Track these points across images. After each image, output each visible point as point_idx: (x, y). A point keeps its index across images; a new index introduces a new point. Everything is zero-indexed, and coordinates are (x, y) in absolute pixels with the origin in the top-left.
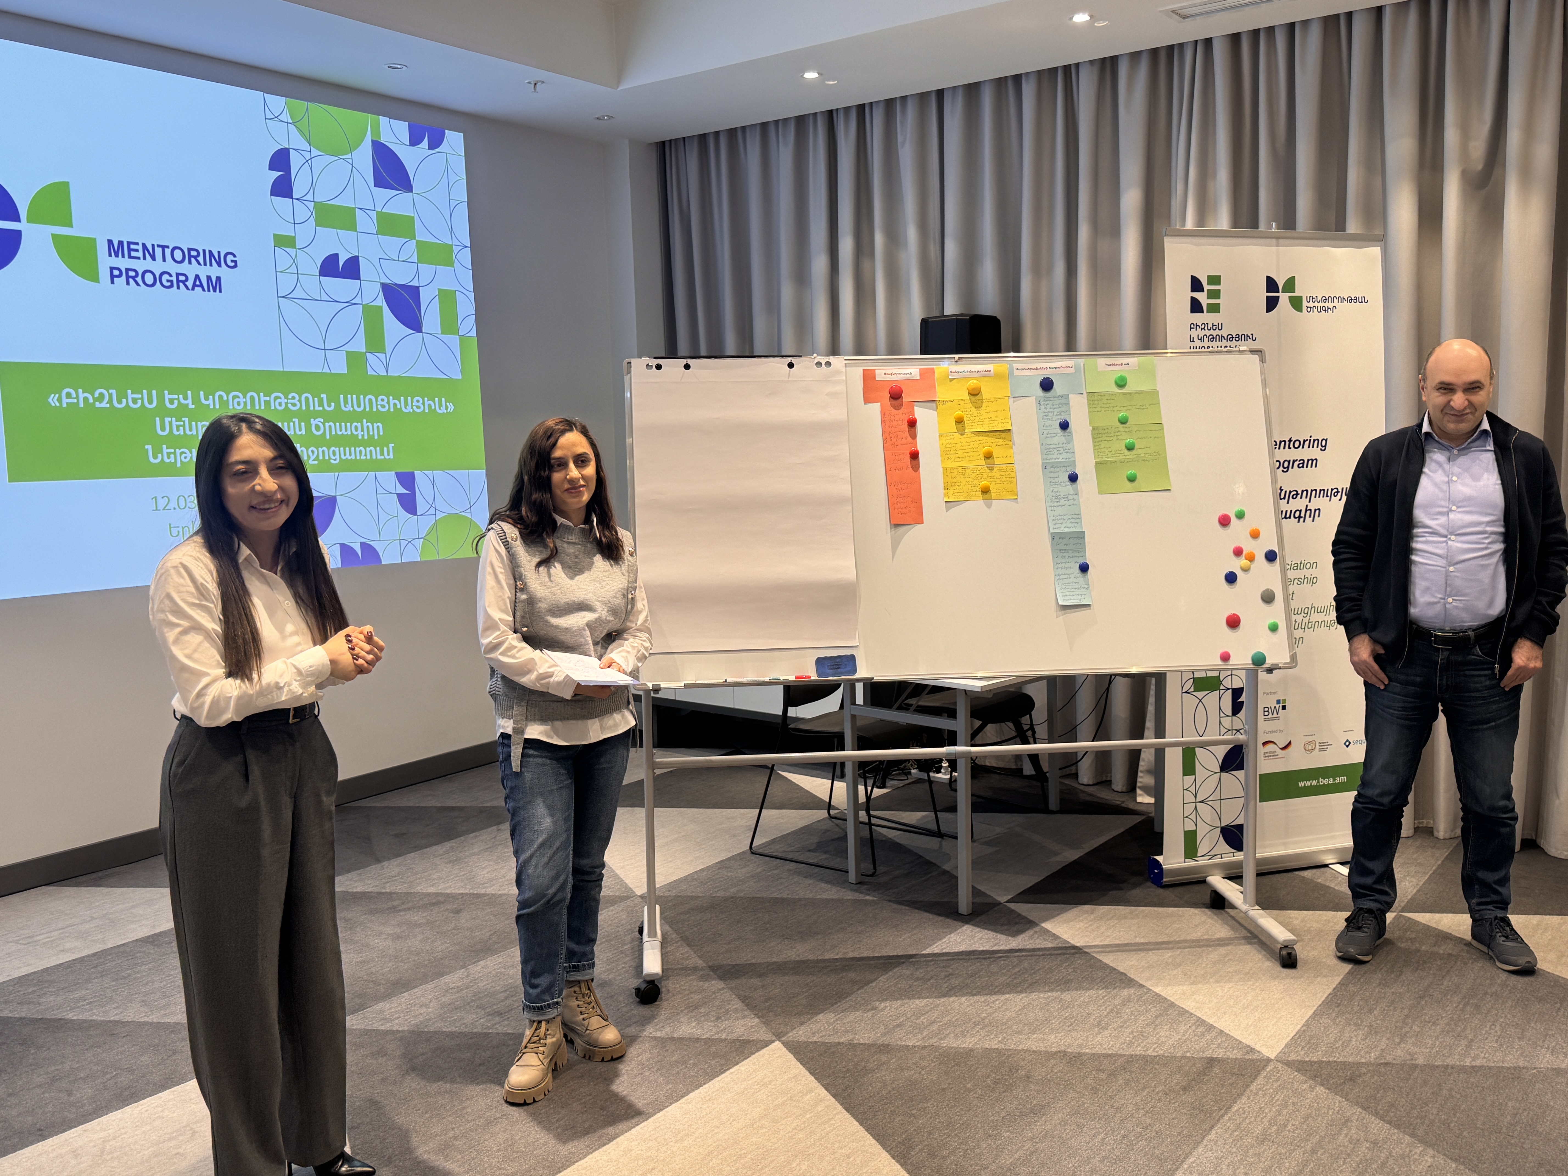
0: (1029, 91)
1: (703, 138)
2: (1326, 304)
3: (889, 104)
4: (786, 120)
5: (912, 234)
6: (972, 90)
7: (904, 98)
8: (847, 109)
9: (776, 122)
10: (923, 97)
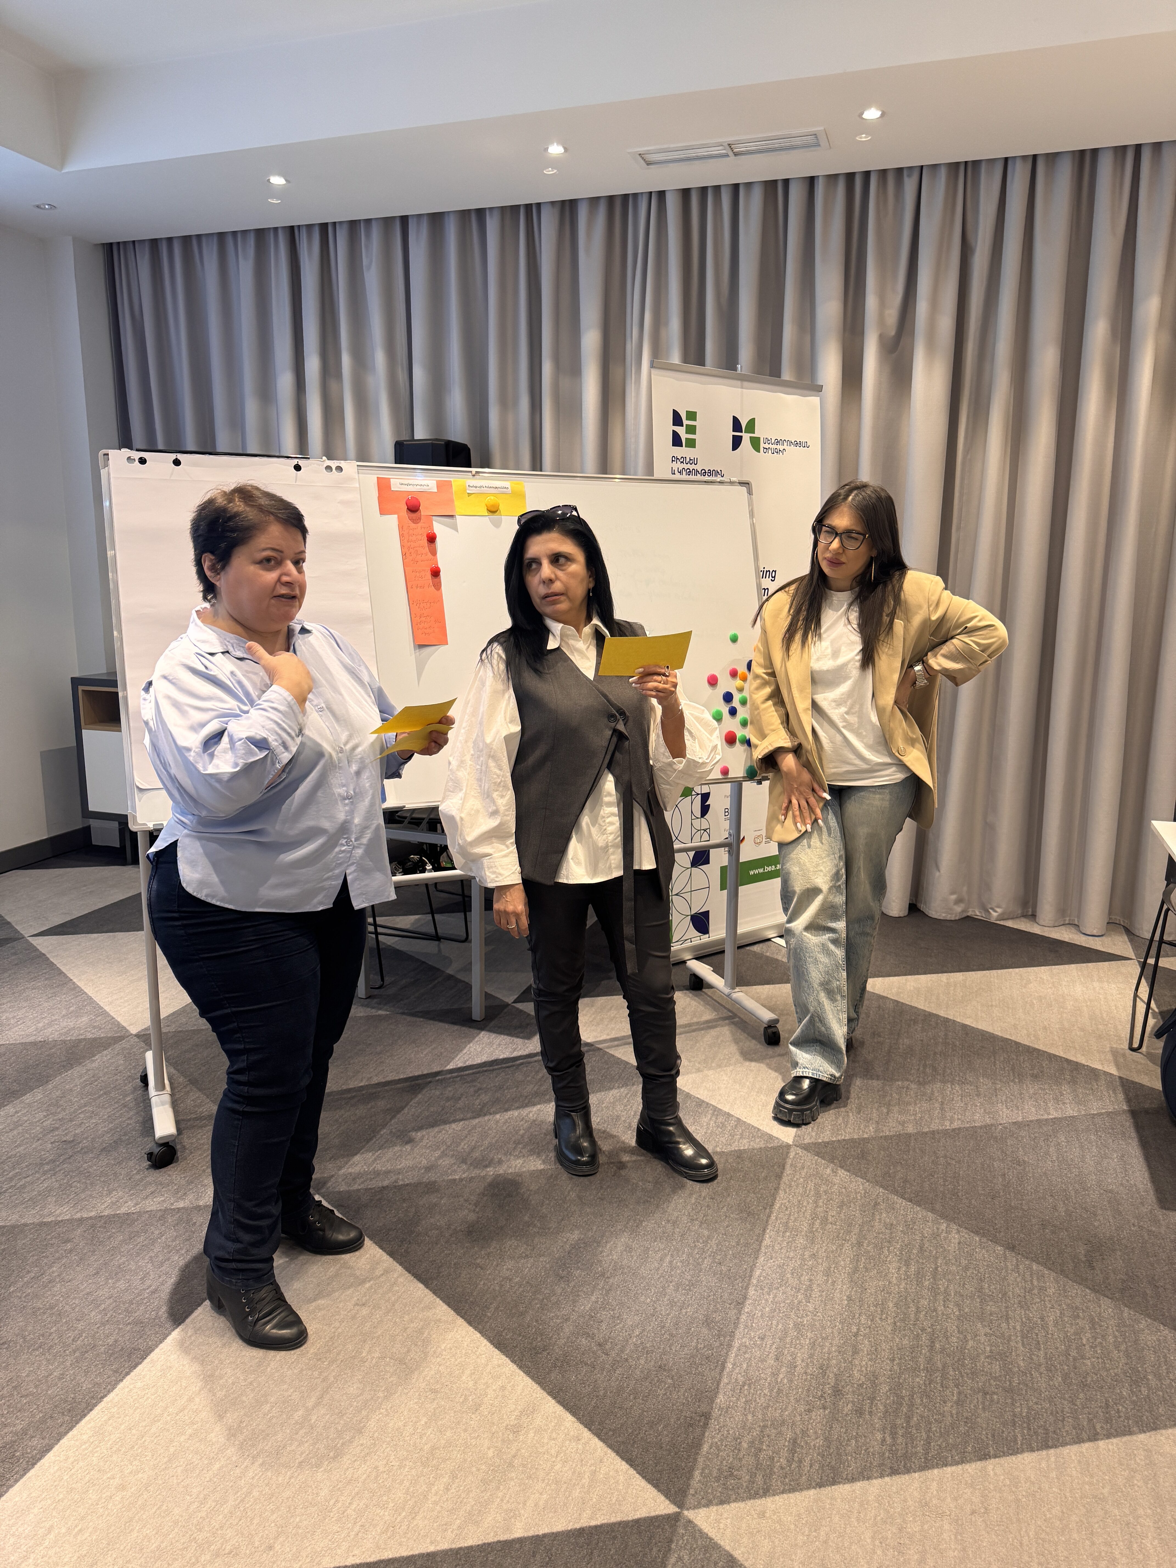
0: (492, 225)
1: (154, 243)
2: (778, 445)
3: (353, 224)
4: (245, 232)
5: (380, 358)
6: (436, 219)
7: (368, 221)
8: (309, 227)
9: (234, 233)
10: (387, 222)
